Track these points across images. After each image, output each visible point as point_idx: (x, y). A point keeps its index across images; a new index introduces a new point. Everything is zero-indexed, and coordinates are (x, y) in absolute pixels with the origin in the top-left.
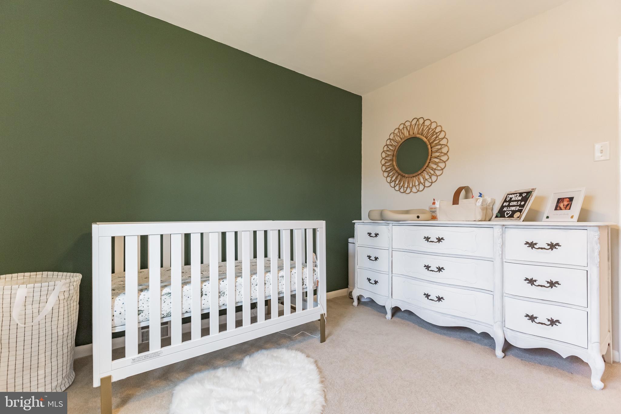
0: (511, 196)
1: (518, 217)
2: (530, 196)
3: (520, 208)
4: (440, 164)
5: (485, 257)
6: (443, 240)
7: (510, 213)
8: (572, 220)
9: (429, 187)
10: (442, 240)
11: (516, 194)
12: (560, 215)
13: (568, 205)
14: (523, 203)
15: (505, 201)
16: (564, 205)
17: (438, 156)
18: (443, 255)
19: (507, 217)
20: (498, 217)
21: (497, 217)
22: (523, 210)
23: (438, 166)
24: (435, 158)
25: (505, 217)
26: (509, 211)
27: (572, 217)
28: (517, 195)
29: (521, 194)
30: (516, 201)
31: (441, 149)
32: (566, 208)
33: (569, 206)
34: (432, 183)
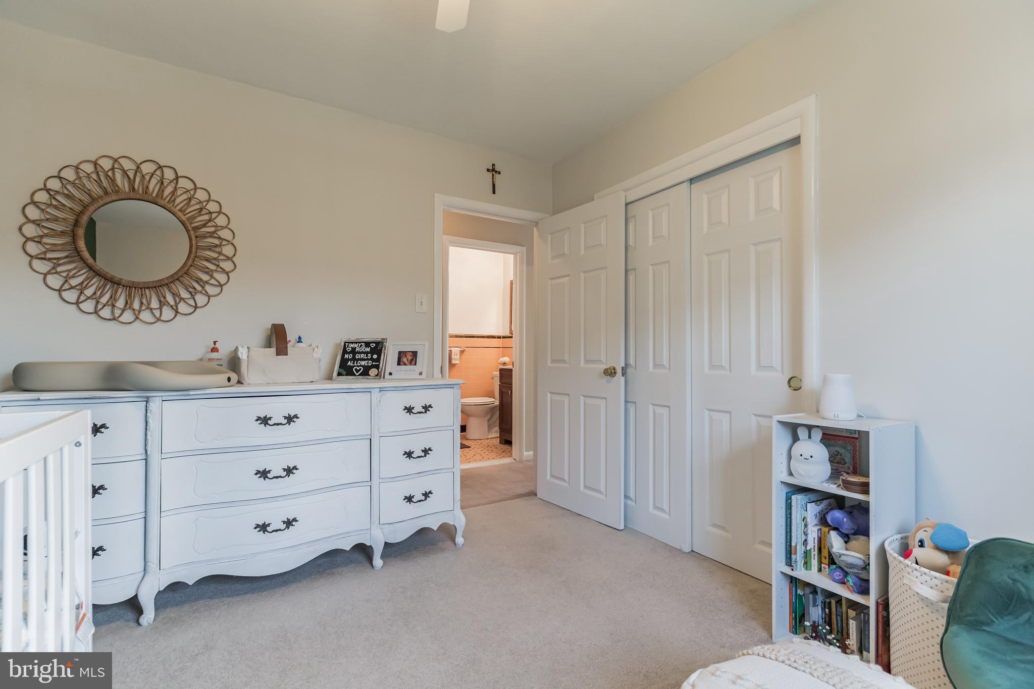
0: (352, 346)
1: (377, 375)
2: (382, 347)
3: (374, 363)
4: (216, 275)
5: (358, 436)
6: (297, 418)
7: (361, 369)
8: (421, 377)
9: (186, 314)
10: (295, 420)
11: (360, 343)
12: (405, 371)
13: (412, 360)
14: (375, 356)
15: (345, 352)
16: (407, 360)
17: (215, 259)
18: (296, 444)
19: (358, 375)
20: (344, 375)
21: (339, 374)
22: (381, 365)
23: (212, 277)
24: (206, 260)
25: (355, 375)
26: (358, 366)
27: (421, 374)
28: (361, 345)
29: (367, 344)
30: (362, 353)
31: (220, 245)
32: (411, 364)
33: (414, 361)
34: (196, 307)
